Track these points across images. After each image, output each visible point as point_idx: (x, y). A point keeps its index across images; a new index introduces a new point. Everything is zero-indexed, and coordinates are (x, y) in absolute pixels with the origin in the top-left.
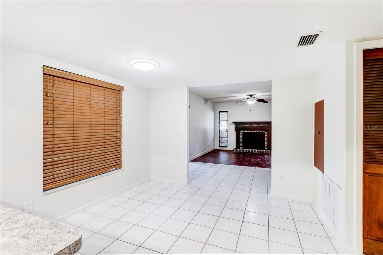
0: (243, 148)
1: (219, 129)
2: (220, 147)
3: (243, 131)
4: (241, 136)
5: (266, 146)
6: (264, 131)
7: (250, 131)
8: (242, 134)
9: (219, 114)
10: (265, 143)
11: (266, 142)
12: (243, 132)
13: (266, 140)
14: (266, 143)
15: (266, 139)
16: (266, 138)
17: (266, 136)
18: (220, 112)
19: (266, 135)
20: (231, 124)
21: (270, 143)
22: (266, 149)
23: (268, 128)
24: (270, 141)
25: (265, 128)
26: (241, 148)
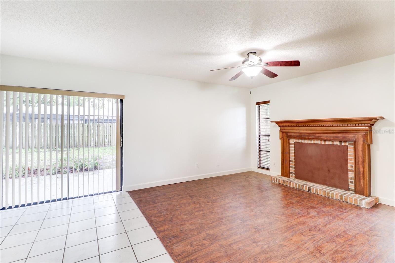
0: (296, 177)
1: (259, 135)
3: (295, 141)
4: (292, 149)
5: (351, 182)
6: (345, 142)
8: (294, 146)
10: (349, 172)
11: (351, 171)
13: (352, 167)
14: (351, 175)
15: (352, 163)
16: (351, 159)
17: (350, 155)
19: (351, 152)
20: (272, 127)
21: (361, 175)
22: (352, 190)
23: (356, 136)
24: (361, 170)
25: (347, 135)
26: (292, 176)
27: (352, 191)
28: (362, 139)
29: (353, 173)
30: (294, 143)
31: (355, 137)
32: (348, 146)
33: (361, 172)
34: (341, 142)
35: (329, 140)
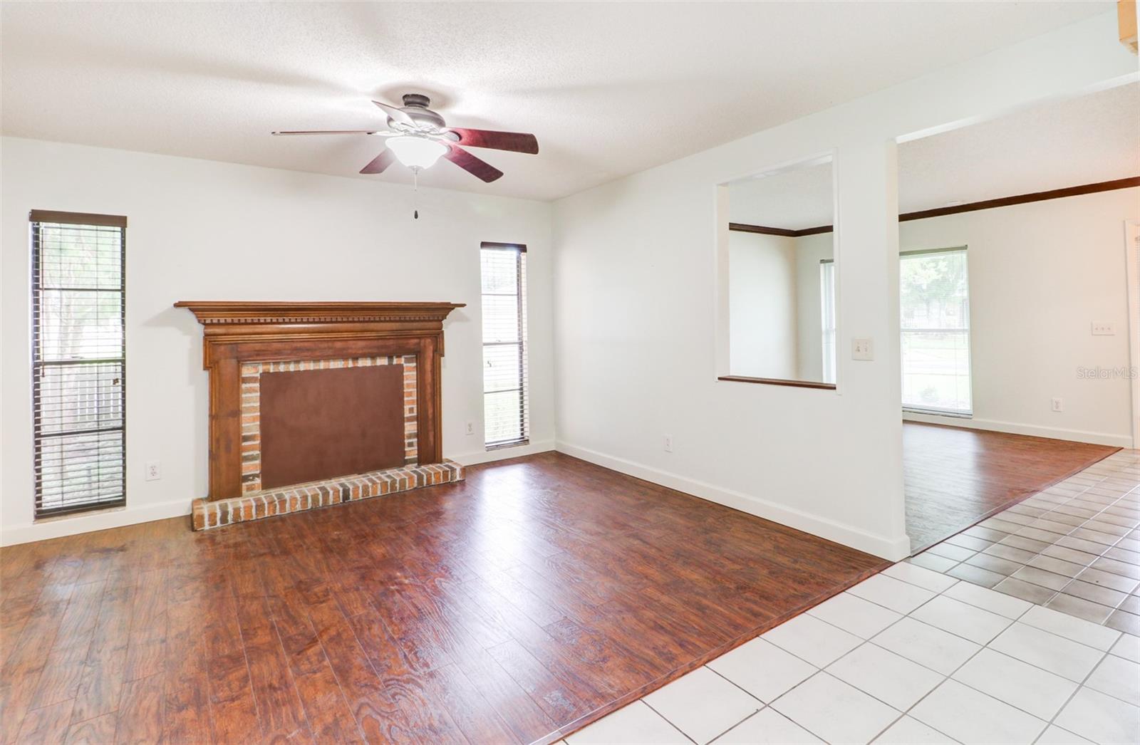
0: (266, 486)
1: (36, 365)
2: (42, 514)
3: (261, 369)
4: (251, 399)
5: (411, 445)
6: (399, 356)
7: (317, 360)
8: (257, 385)
9: (31, 233)
10: (406, 424)
11: (410, 419)
12: (265, 375)
13: (411, 410)
14: (410, 428)
15: (412, 402)
16: (410, 394)
17: (408, 385)
18: (38, 216)
19: (410, 377)
20: (159, 321)
21: (430, 422)
22: (411, 461)
23: (423, 341)
24: (430, 411)
25: (405, 342)
26: (250, 488)
27: (414, 463)
28: (431, 348)
29: (416, 423)
30: (258, 375)
31: (419, 343)
32: (405, 365)
33: (430, 416)
34: (390, 358)
35: (364, 356)
